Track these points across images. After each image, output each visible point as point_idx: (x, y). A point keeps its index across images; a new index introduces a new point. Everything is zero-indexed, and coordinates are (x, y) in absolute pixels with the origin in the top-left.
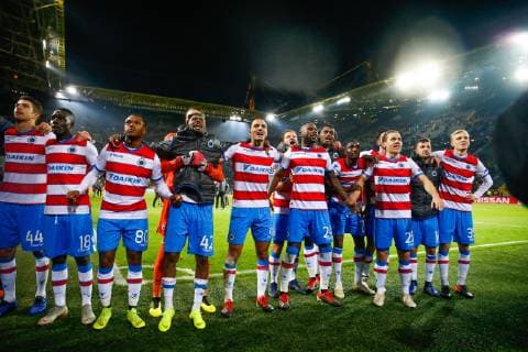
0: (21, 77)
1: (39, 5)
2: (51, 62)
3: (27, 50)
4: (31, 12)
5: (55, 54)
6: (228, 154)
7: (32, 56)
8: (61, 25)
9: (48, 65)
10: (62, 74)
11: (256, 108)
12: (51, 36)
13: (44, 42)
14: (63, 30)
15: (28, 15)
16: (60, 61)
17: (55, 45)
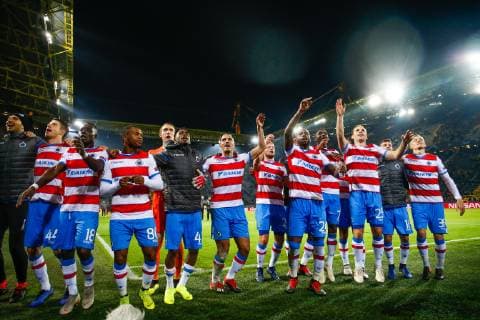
0: (35, 114)
1: (53, 53)
2: (61, 100)
3: (41, 91)
4: (46, 58)
5: (65, 92)
6: (206, 166)
7: (45, 95)
8: (70, 68)
9: (58, 102)
10: (71, 110)
11: (242, 133)
12: (62, 78)
13: (56, 83)
14: (72, 72)
15: (42, 61)
16: (70, 99)
17: (65, 85)
